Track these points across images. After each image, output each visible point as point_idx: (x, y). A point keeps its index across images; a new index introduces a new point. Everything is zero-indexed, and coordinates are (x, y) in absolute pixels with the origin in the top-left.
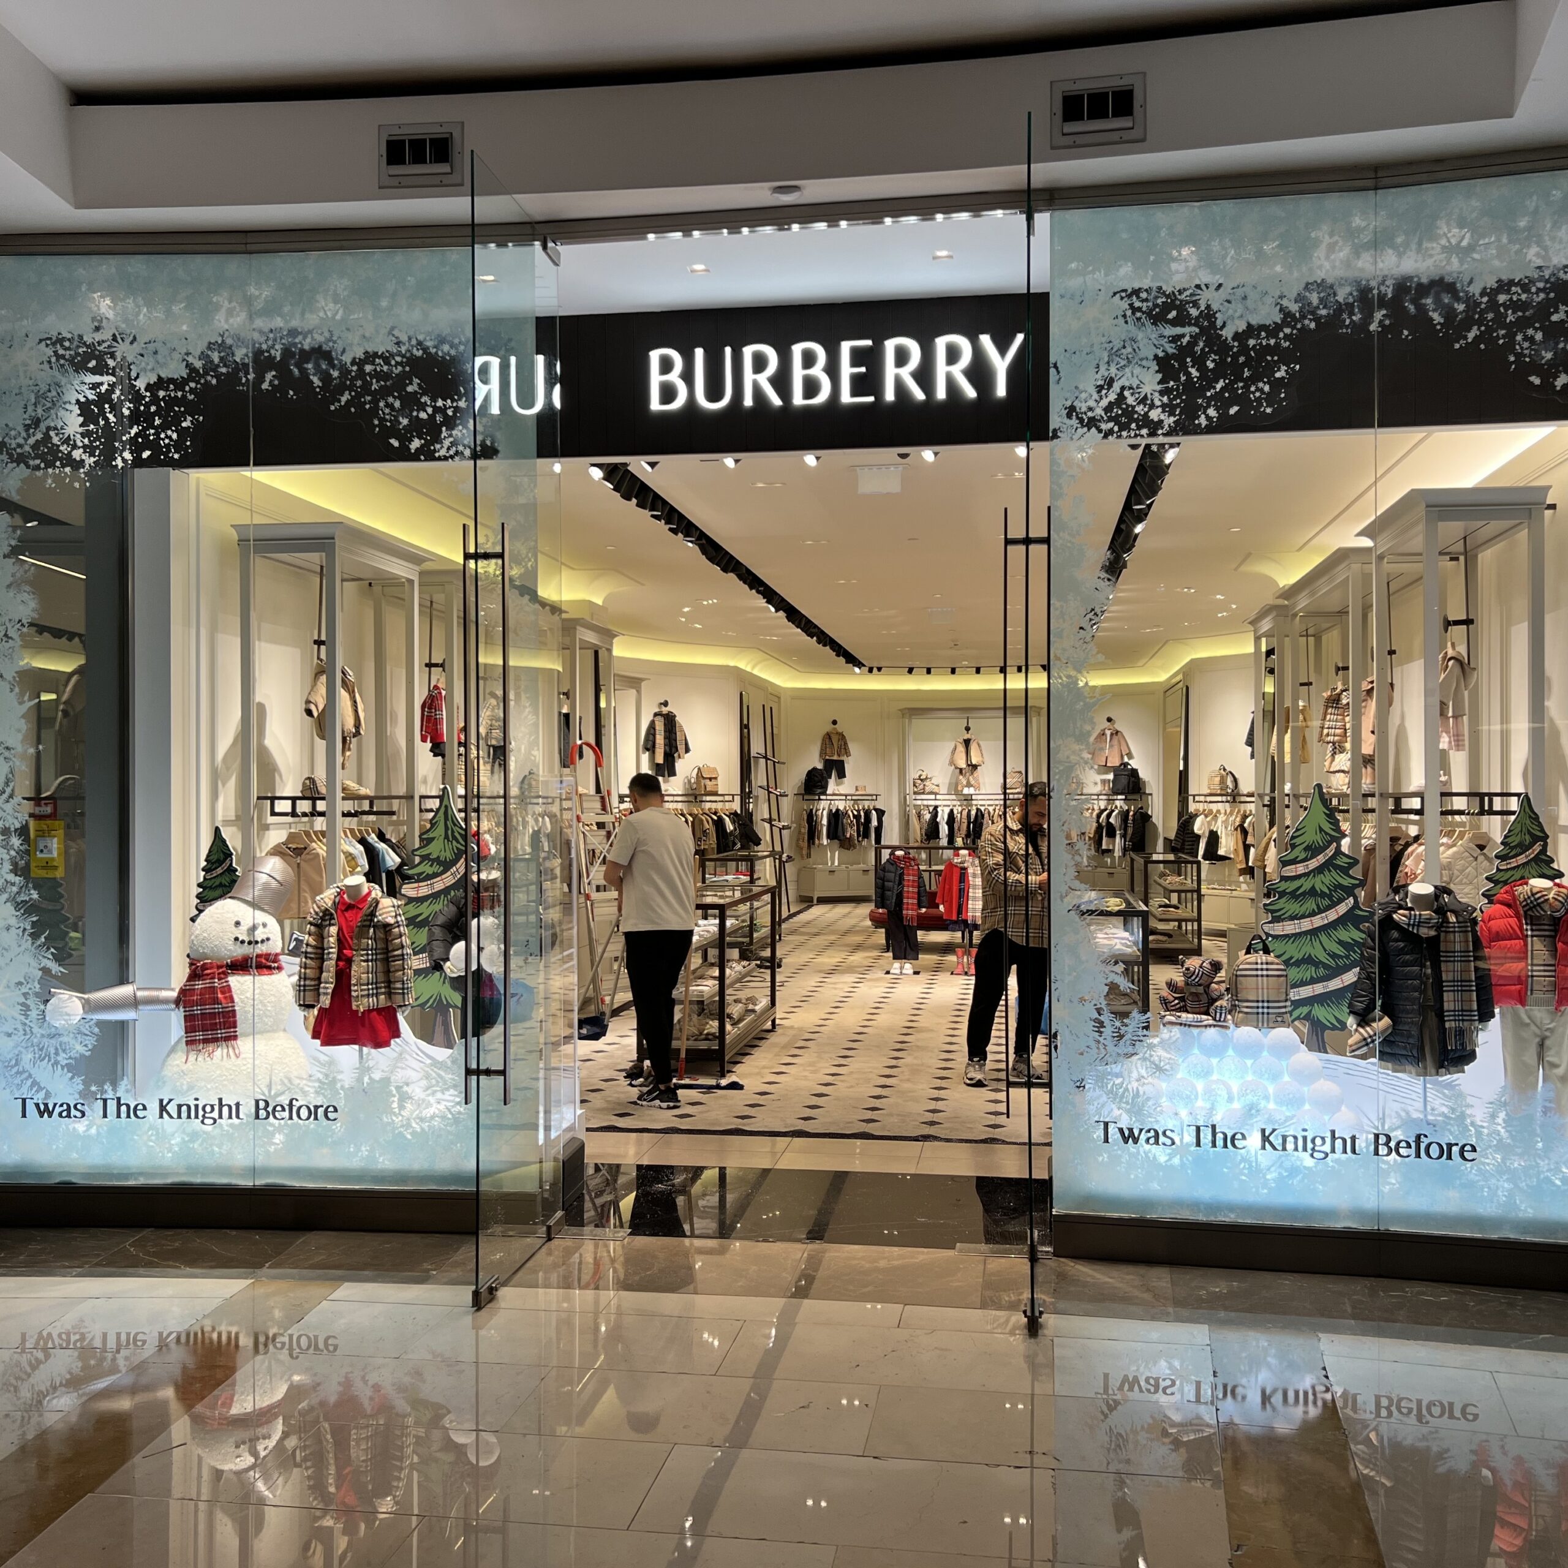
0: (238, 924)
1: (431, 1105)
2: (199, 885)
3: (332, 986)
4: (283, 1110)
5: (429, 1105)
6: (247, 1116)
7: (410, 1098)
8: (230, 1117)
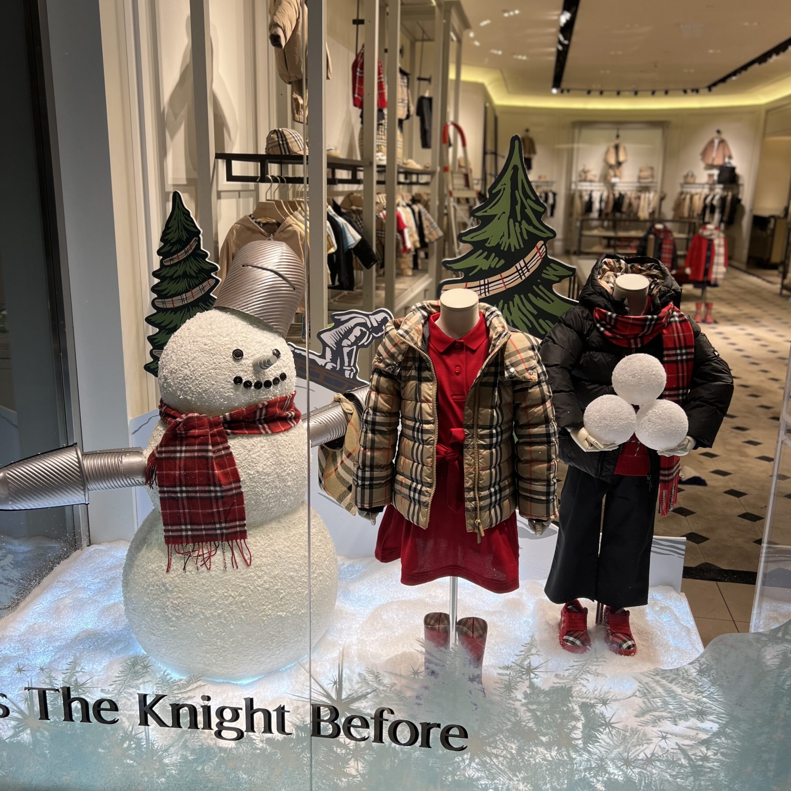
0: (238, 355)
1: (649, 741)
2: (155, 274)
3: (432, 491)
4: (366, 725)
5: (645, 739)
6: (298, 728)
7: (608, 725)
8: (268, 729)
